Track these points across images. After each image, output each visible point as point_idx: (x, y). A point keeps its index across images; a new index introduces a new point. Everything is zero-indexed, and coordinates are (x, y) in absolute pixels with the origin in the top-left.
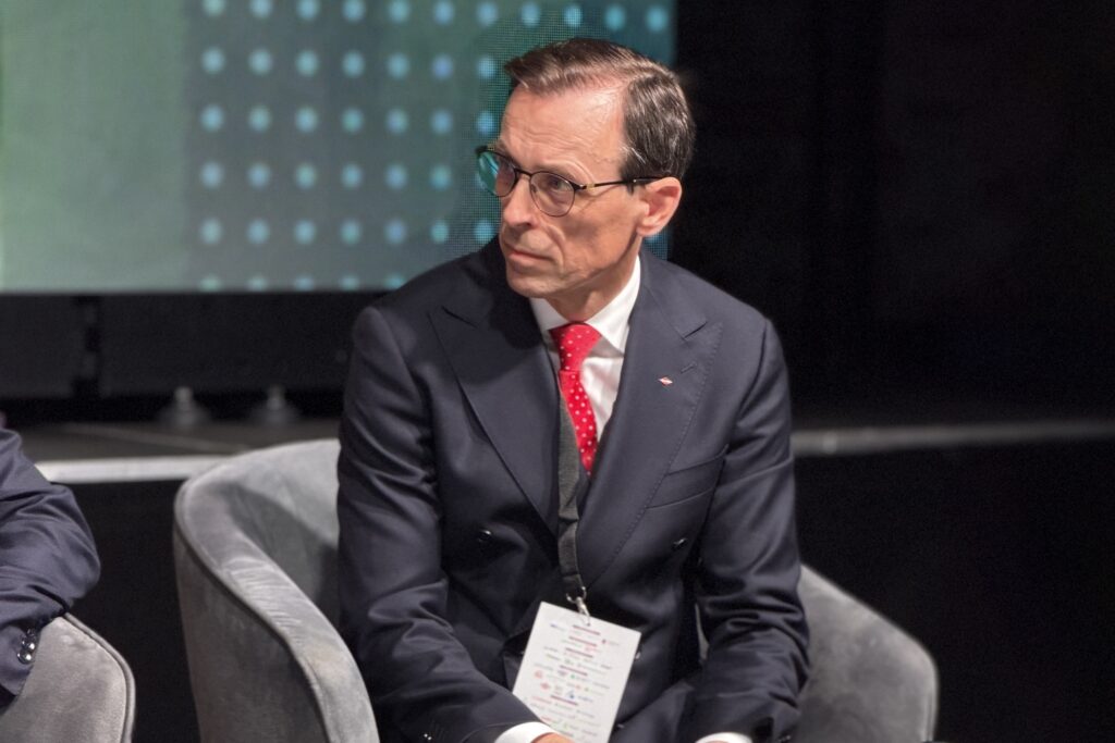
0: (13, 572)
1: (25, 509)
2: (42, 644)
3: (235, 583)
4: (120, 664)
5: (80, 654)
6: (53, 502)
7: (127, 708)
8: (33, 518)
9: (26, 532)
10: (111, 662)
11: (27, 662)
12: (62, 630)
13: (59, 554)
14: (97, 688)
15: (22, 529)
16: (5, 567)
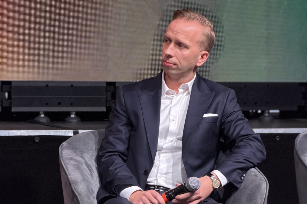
0: (239, 155)
1: (246, 139)
2: (247, 175)
3: (305, 161)
4: (266, 181)
5: (255, 178)
6: (253, 137)
7: (266, 192)
8: (247, 141)
9: (245, 145)
10: (263, 180)
11: (242, 179)
12: (253, 171)
13: (253, 151)
14: (258, 187)
15: (244, 144)
16: (238, 154)
